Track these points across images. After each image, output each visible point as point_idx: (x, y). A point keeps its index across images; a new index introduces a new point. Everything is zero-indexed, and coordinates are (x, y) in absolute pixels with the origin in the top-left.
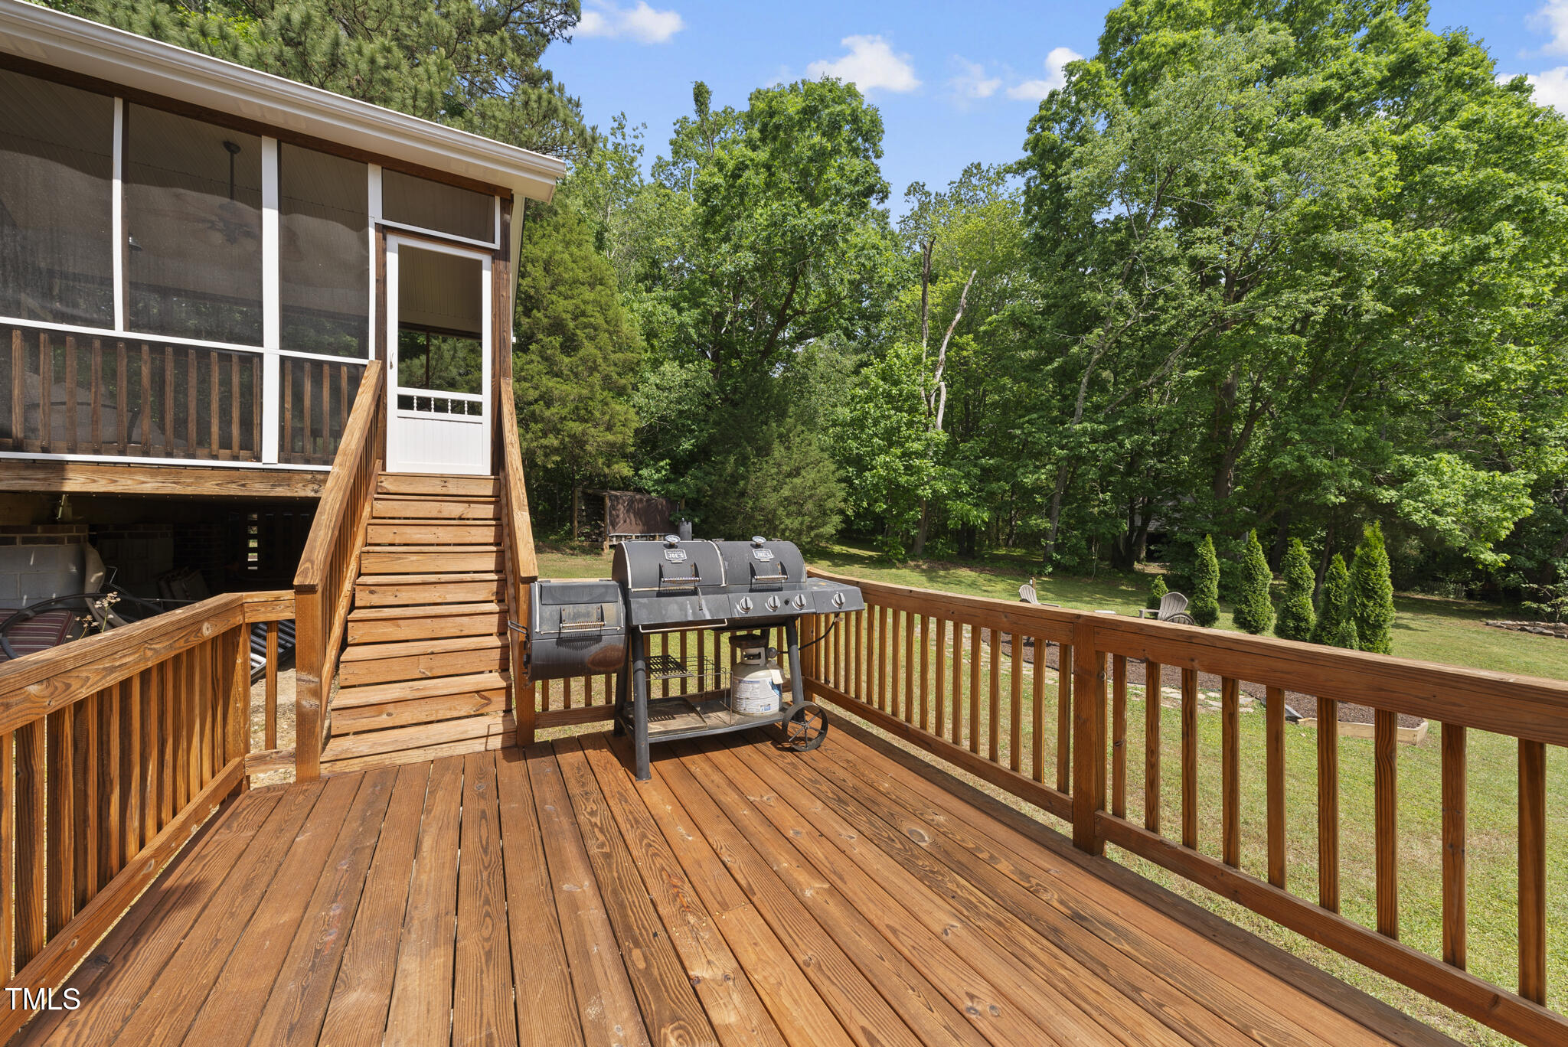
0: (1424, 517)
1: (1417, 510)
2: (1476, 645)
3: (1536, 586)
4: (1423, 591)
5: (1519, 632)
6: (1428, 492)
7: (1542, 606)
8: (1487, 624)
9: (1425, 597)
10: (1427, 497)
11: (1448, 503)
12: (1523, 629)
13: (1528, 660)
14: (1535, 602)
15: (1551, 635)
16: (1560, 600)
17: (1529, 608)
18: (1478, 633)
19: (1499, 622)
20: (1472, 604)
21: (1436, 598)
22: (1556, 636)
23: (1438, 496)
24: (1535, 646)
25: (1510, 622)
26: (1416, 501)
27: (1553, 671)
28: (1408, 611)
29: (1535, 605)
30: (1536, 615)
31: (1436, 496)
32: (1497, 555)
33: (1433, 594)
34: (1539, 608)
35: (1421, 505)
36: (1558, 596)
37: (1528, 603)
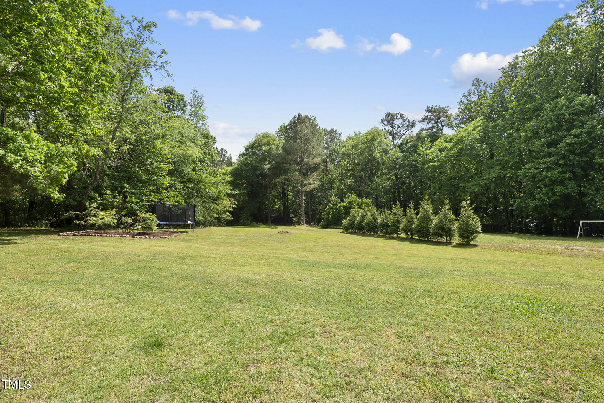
0: (21, 166)
1: (16, 161)
2: (53, 245)
3: (78, 213)
4: (30, 226)
5: (73, 237)
6: (24, 150)
7: (81, 222)
8: (59, 235)
9: (31, 229)
10: (23, 154)
11: (36, 160)
12: (74, 235)
13: (78, 247)
14: (78, 220)
15: (85, 235)
16: (87, 219)
17: (76, 224)
18: (55, 240)
19: (64, 233)
20: (52, 229)
21: (36, 229)
22: (87, 236)
23: (30, 154)
24: (80, 241)
25: (69, 233)
26: (16, 155)
27: (90, 250)
28: (19, 236)
29: (78, 222)
30: (79, 227)
31: (28, 154)
32: (60, 194)
33: (35, 227)
34: (80, 223)
35: (19, 158)
36: (87, 217)
37: (75, 221)
